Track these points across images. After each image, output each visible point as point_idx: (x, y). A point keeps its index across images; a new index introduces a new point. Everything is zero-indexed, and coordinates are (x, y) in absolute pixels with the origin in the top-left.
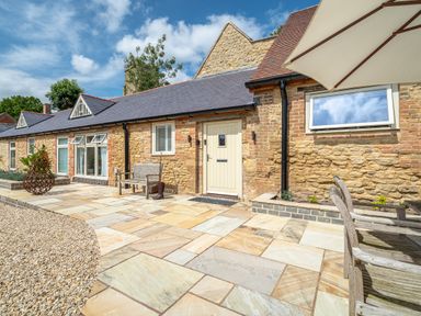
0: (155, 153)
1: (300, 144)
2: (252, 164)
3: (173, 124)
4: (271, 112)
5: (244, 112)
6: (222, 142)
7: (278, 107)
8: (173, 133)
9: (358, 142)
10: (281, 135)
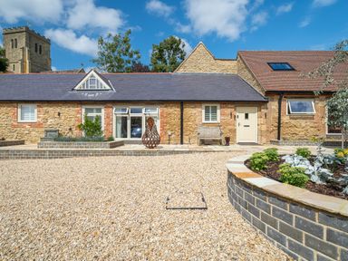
0: (204, 121)
3: (218, 106)
4: (273, 105)
5: (260, 104)
6: (247, 116)
7: (276, 103)
8: (218, 111)
9: (304, 119)
10: (277, 115)
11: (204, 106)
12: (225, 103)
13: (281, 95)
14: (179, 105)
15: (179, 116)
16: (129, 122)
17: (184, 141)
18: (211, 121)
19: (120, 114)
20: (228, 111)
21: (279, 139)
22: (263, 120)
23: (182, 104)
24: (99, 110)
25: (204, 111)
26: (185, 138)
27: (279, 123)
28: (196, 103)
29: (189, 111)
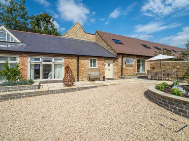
0: (90, 68)
1: (124, 66)
2: (116, 71)
3: (97, 59)
4: (120, 60)
5: (115, 59)
6: (109, 65)
8: (97, 62)
9: (130, 66)
10: (121, 65)
11: (90, 58)
12: (100, 58)
13: (123, 55)
14: (77, 58)
15: (77, 65)
16: (41, 68)
17: (79, 79)
18: (93, 68)
19: (33, 62)
20: (101, 62)
21: (122, 75)
22: (116, 67)
23: (78, 57)
24: (14, 59)
25: (89, 62)
26: (80, 77)
27: (122, 68)
28: (86, 57)
29: (82, 61)
